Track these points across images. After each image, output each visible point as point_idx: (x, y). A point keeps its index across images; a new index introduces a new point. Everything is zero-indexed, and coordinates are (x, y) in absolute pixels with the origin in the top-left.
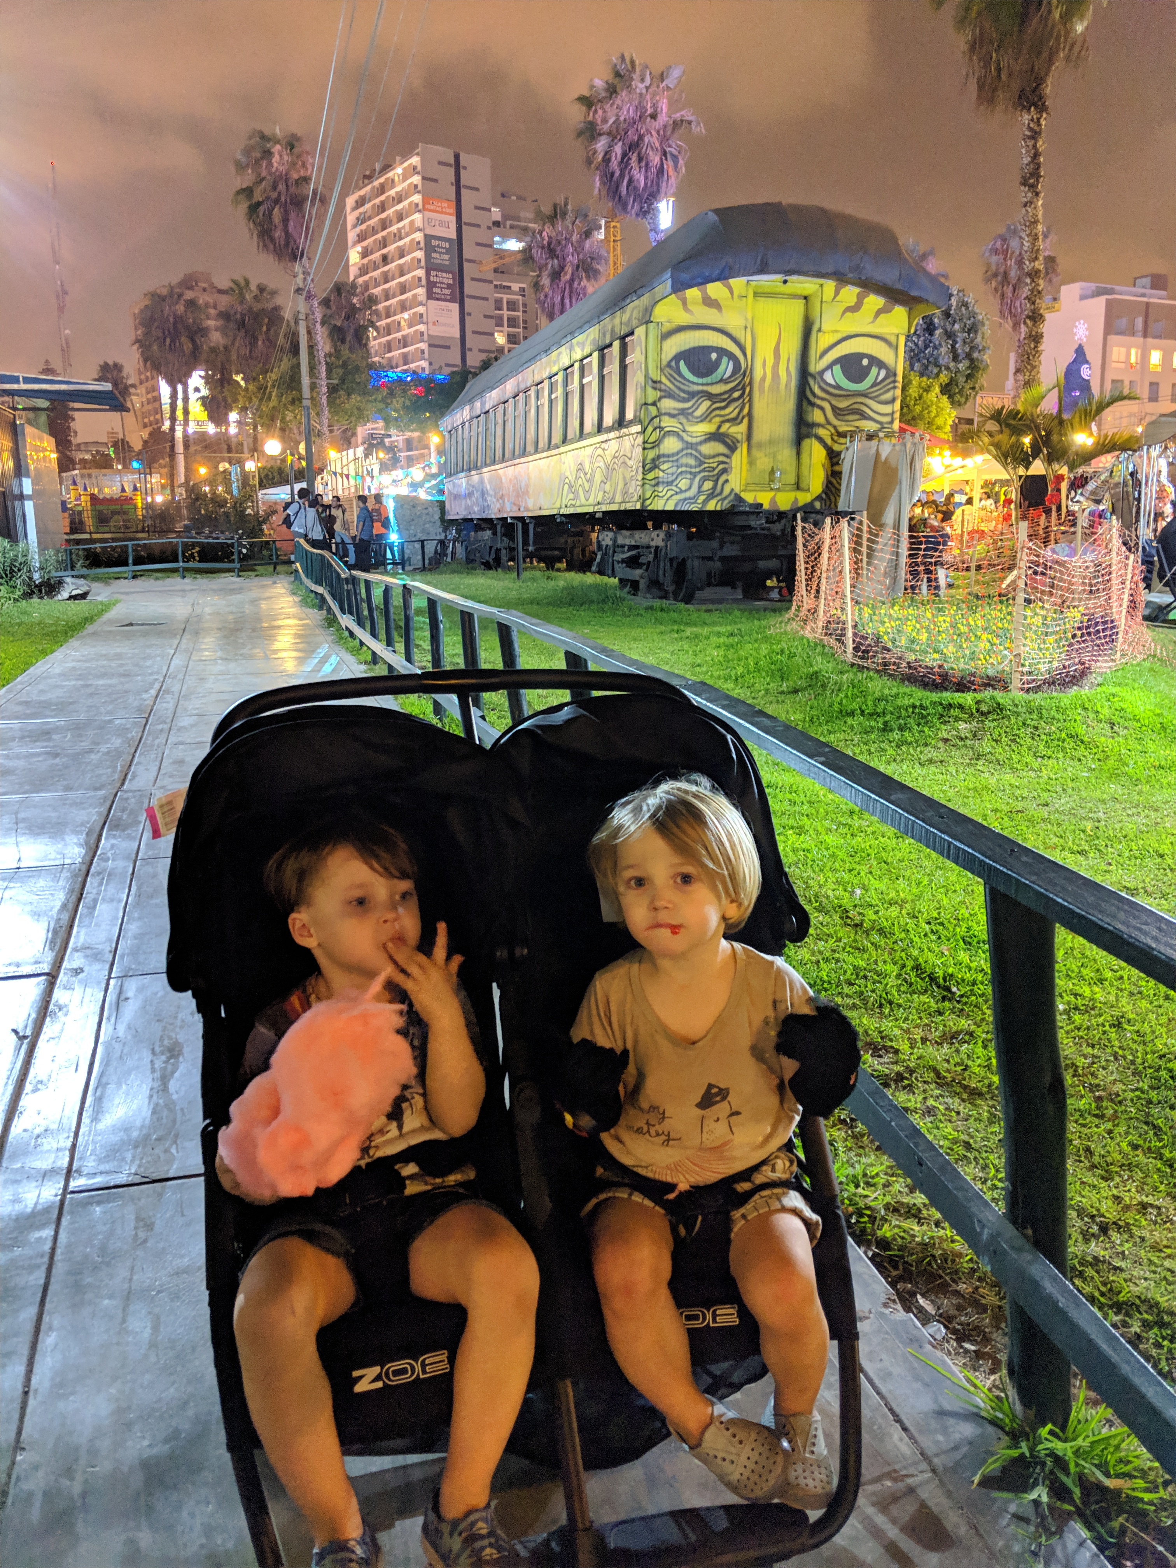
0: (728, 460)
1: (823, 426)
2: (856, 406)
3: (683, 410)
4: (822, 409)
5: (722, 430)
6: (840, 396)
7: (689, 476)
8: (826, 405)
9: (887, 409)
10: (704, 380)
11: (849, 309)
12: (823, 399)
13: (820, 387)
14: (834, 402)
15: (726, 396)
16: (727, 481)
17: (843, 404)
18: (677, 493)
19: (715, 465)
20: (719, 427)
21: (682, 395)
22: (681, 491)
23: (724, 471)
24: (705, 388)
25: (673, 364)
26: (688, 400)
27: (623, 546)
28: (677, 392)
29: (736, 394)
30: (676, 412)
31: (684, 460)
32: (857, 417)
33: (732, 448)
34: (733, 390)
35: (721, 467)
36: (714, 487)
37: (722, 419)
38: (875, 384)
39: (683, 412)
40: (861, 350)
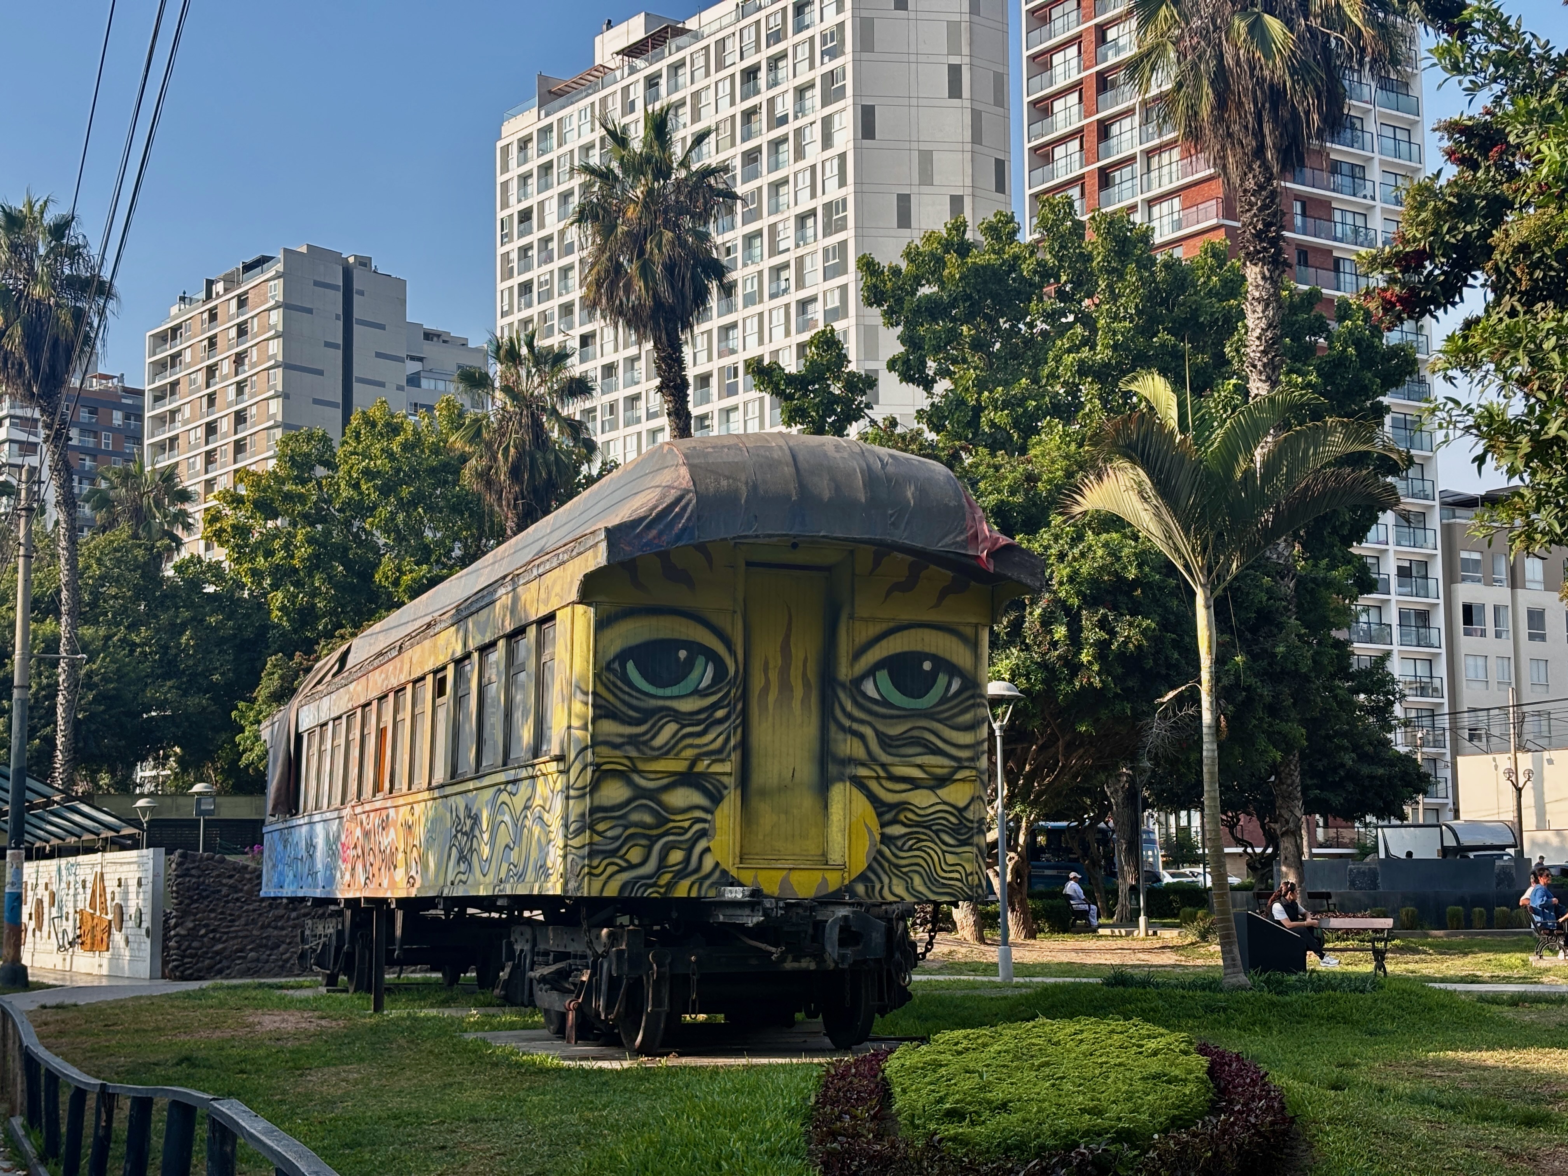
0: (709, 817)
1: (863, 764)
2: (915, 733)
3: (630, 736)
4: (862, 737)
5: (701, 767)
6: (892, 717)
7: (644, 842)
8: (868, 732)
9: (966, 738)
10: (668, 692)
11: (899, 587)
12: (862, 722)
13: (856, 703)
14: (881, 728)
15: (703, 716)
16: (707, 850)
17: (896, 730)
18: (622, 870)
19: (686, 824)
20: (693, 763)
21: (632, 713)
22: (632, 867)
23: (703, 834)
24: (668, 703)
25: (616, 665)
26: (638, 723)
27: (546, 954)
28: (624, 709)
29: (720, 714)
30: (619, 740)
31: (635, 817)
32: (918, 750)
33: (716, 798)
34: (715, 706)
35: (697, 827)
36: (687, 860)
37: (696, 751)
38: (944, 700)
39: (632, 740)
40: (919, 648)
